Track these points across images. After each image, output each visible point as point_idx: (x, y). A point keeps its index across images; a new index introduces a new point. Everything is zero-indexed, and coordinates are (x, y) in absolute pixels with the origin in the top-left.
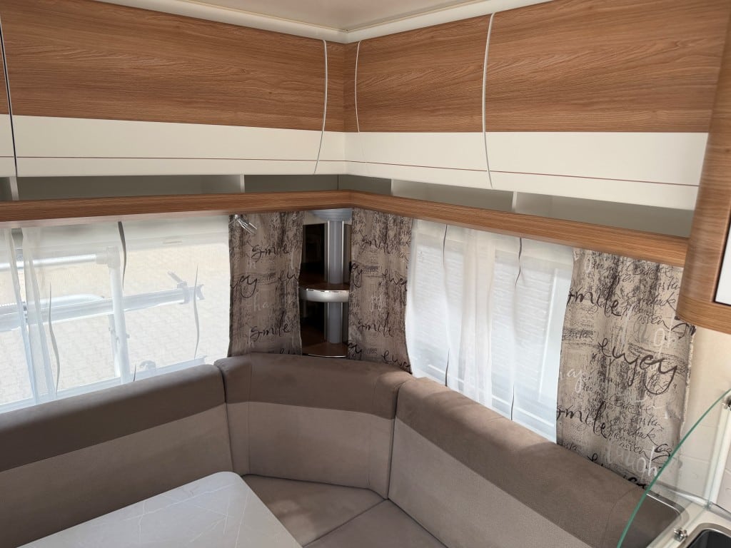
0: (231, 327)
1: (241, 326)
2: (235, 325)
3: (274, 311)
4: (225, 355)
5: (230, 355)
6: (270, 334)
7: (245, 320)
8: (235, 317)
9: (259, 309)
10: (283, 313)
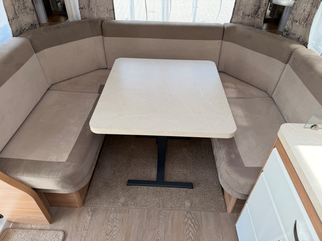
0: (234, 9)
1: (238, 10)
2: (236, 9)
3: (255, 5)
4: (229, 22)
5: (231, 22)
6: (250, 17)
7: (241, 7)
8: (237, 5)
9: (248, 3)
10: (259, 8)
